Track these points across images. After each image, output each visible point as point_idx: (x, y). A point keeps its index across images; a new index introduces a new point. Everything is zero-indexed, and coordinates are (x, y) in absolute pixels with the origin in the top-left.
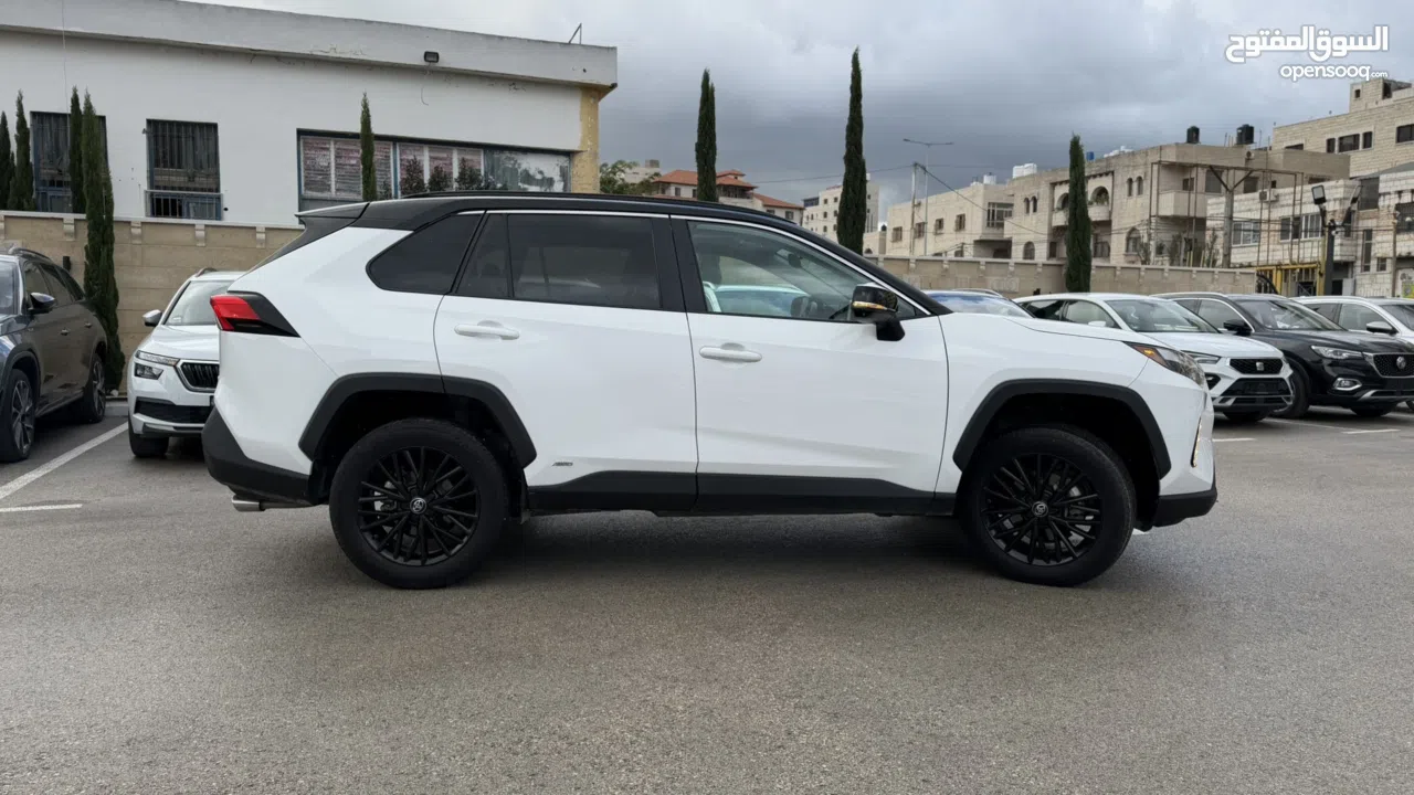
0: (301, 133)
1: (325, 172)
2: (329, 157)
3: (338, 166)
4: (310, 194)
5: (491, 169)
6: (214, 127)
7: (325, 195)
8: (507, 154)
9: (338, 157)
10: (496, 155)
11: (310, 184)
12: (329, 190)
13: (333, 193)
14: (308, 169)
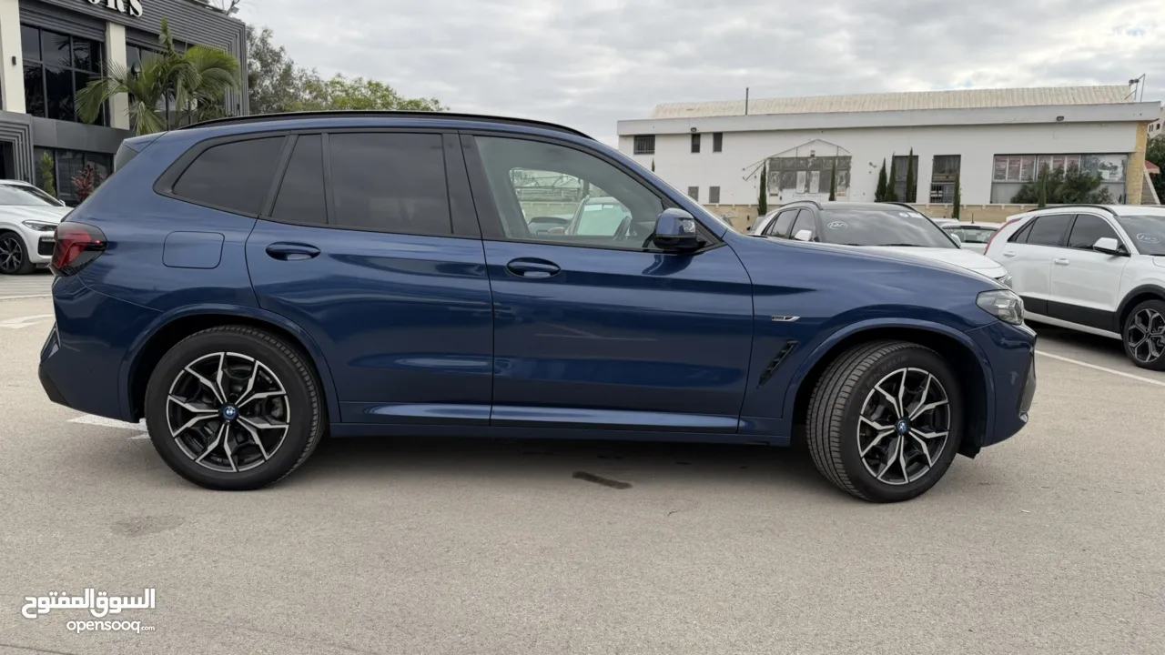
0: (995, 155)
1: (1004, 171)
2: (1006, 165)
3: (1010, 168)
4: (996, 181)
5: (1084, 164)
6: (959, 156)
7: (1003, 181)
8: (1093, 156)
9: (1010, 164)
10: (1088, 157)
11: (996, 177)
12: (1004, 178)
13: (1006, 180)
14: (996, 170)
